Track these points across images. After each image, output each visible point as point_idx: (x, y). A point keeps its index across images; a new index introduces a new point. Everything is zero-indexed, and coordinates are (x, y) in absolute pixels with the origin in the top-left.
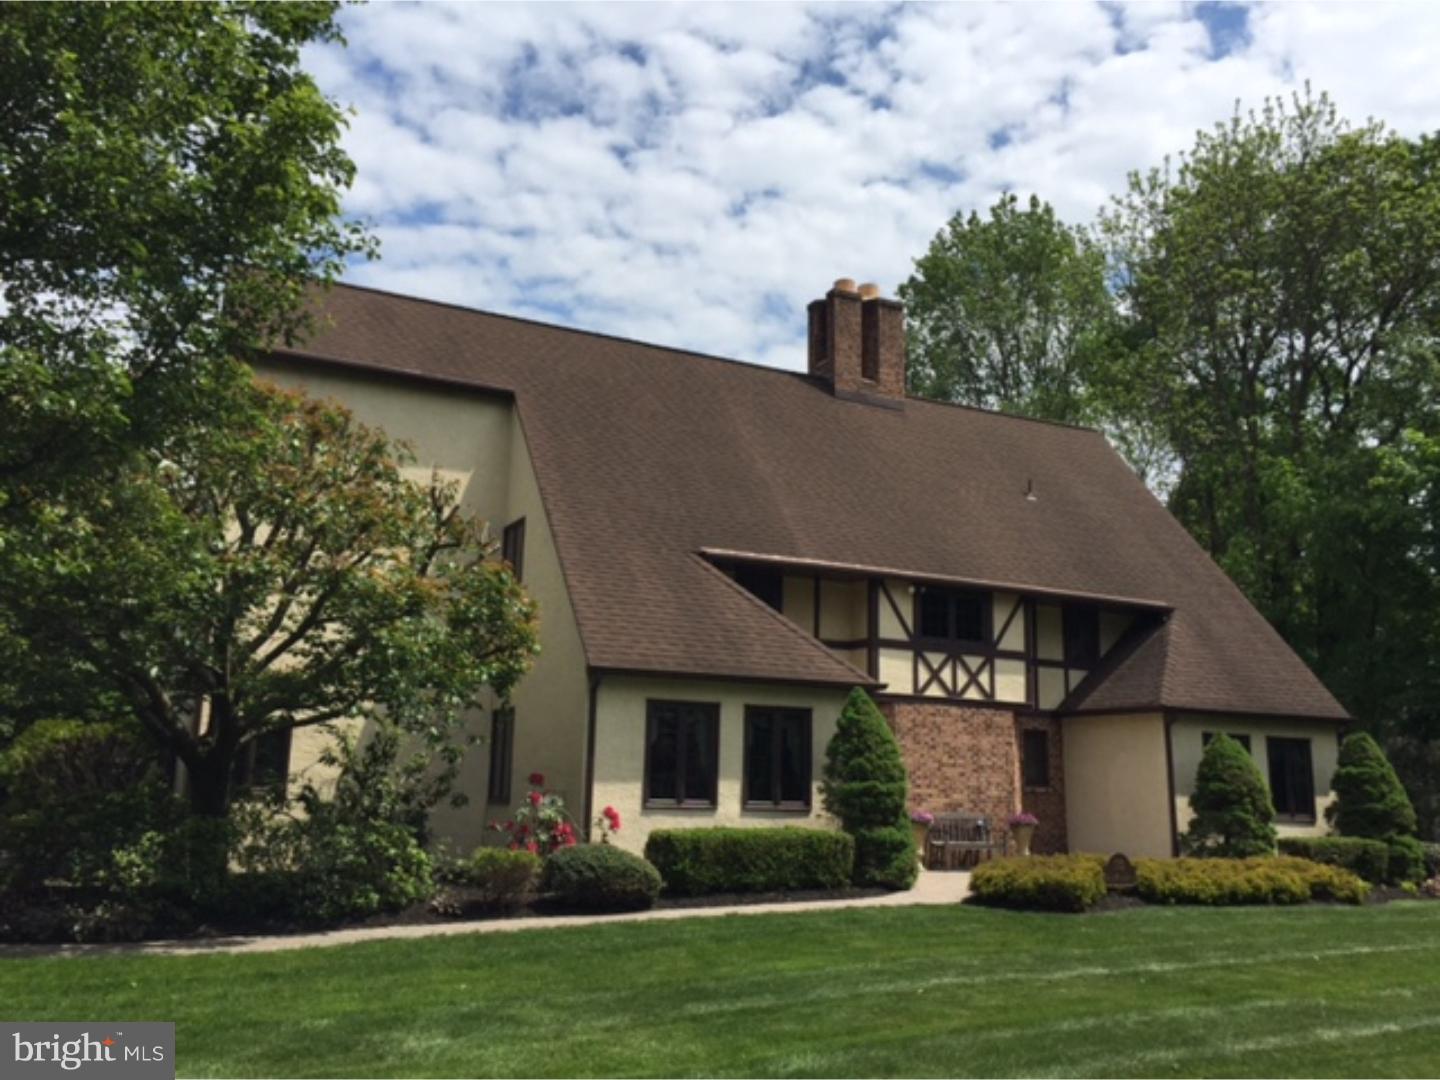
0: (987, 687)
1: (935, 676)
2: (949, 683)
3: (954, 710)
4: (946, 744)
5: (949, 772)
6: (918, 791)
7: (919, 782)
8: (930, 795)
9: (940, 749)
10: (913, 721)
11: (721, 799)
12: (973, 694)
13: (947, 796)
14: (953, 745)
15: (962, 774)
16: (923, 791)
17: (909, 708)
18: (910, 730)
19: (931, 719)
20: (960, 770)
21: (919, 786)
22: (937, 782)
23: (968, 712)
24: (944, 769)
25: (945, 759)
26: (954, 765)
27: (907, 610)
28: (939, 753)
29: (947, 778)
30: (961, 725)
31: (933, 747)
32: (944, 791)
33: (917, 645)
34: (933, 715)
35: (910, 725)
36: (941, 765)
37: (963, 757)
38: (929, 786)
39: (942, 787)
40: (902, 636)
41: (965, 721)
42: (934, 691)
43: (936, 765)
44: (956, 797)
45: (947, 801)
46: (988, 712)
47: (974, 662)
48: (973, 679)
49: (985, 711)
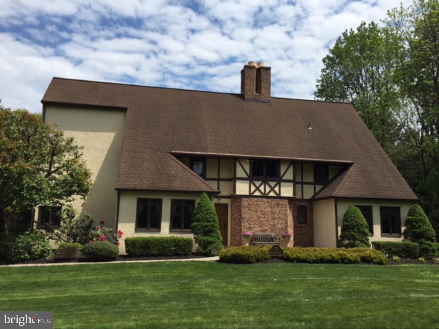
0: (278, 192)
1: (257, 189)
2: (263, 191)
3: (265, 200)
4: (261, 211)
5: (262, 220)
6: (250, 226)
7: (250, 223)
8: (255, 227)
9: (259, 212)
10: (249, 203)
11: (162, 228)
12: (272, 194)
13: (261, 227)
14: (264, 211)
15: (267, 220)
16: (252, 226)
17: (248, 199)
18: (247, 206)
19: (256, 202)
20: (267, 219)
21: (250, 224)
22: (257, 223)
23: (270, 200)
24: (260, 219)
25: (261, 216)
26: (264, 217)
27: (247, 168)
28: (258, 213)
29: (261, 222)
30: (267, 205)
31: (256, 212)
32: (260, 226)
33: (251, 179)
34: (257, 201)
35: (248, 205)
36: (259, 217)
37: (268, 215)
38: (254, 224)
39: (259, 224)
40: (245, 176)
41: (268, 203)
42: (257, 193)
43: (257, 217)
44: (265, 228)
45: (261, 229)
46: (278, 200)
47: (273, 184)
48: (272, 189)
49: (276, 199)
